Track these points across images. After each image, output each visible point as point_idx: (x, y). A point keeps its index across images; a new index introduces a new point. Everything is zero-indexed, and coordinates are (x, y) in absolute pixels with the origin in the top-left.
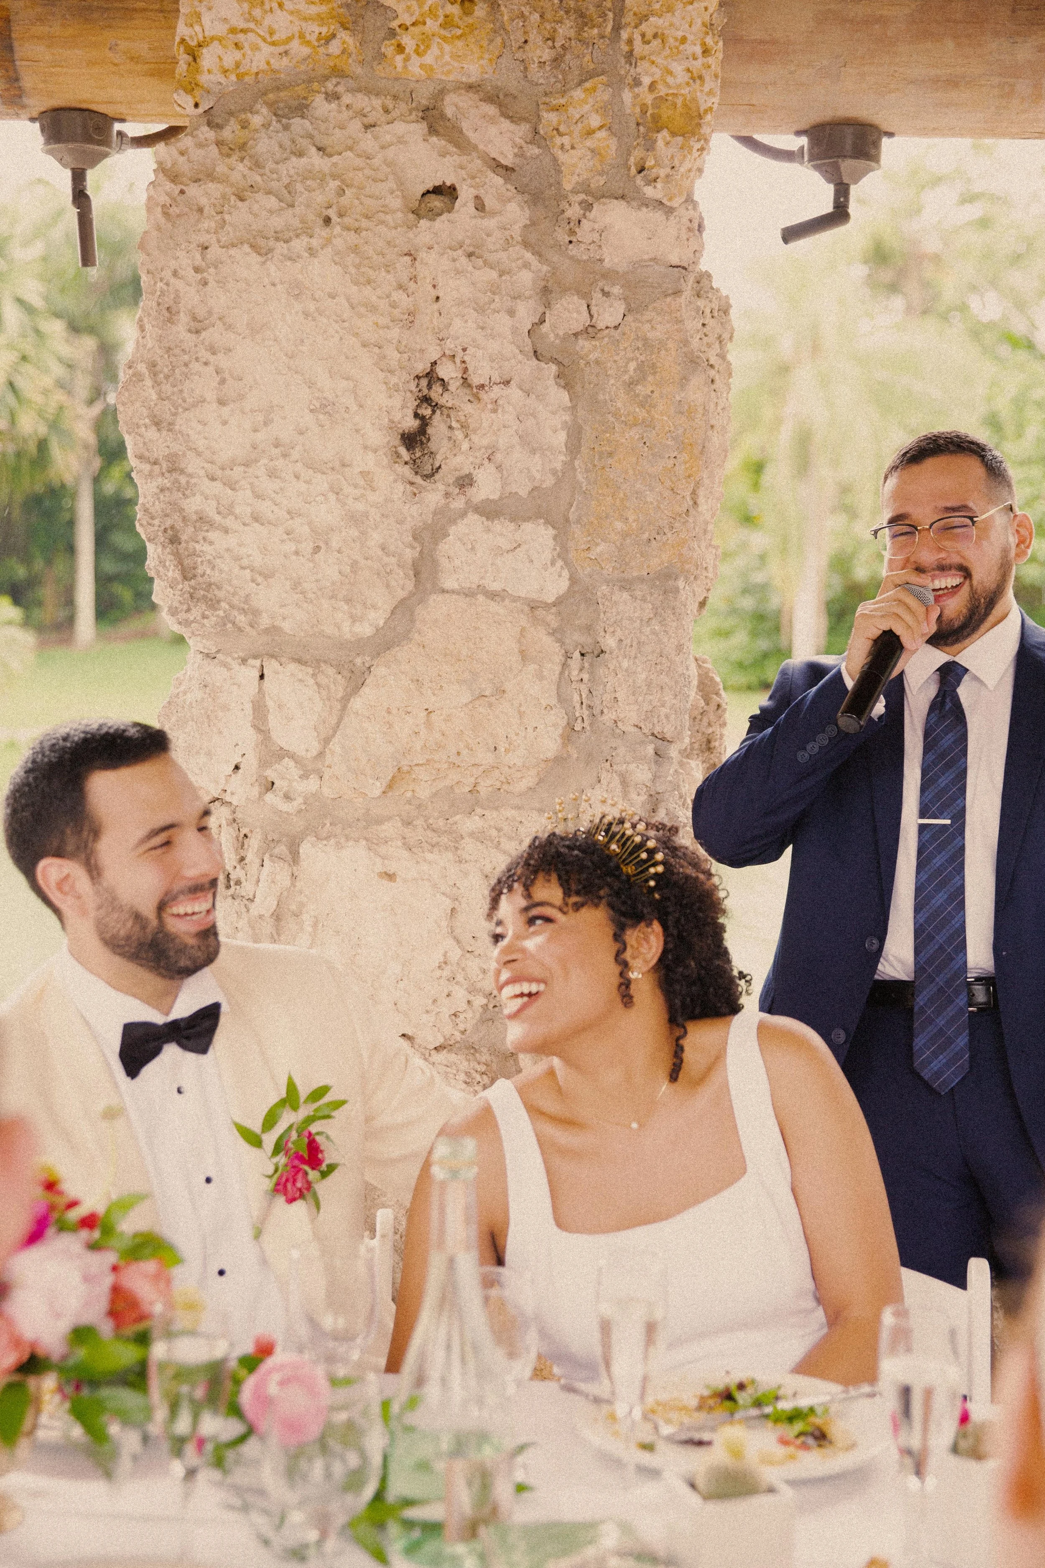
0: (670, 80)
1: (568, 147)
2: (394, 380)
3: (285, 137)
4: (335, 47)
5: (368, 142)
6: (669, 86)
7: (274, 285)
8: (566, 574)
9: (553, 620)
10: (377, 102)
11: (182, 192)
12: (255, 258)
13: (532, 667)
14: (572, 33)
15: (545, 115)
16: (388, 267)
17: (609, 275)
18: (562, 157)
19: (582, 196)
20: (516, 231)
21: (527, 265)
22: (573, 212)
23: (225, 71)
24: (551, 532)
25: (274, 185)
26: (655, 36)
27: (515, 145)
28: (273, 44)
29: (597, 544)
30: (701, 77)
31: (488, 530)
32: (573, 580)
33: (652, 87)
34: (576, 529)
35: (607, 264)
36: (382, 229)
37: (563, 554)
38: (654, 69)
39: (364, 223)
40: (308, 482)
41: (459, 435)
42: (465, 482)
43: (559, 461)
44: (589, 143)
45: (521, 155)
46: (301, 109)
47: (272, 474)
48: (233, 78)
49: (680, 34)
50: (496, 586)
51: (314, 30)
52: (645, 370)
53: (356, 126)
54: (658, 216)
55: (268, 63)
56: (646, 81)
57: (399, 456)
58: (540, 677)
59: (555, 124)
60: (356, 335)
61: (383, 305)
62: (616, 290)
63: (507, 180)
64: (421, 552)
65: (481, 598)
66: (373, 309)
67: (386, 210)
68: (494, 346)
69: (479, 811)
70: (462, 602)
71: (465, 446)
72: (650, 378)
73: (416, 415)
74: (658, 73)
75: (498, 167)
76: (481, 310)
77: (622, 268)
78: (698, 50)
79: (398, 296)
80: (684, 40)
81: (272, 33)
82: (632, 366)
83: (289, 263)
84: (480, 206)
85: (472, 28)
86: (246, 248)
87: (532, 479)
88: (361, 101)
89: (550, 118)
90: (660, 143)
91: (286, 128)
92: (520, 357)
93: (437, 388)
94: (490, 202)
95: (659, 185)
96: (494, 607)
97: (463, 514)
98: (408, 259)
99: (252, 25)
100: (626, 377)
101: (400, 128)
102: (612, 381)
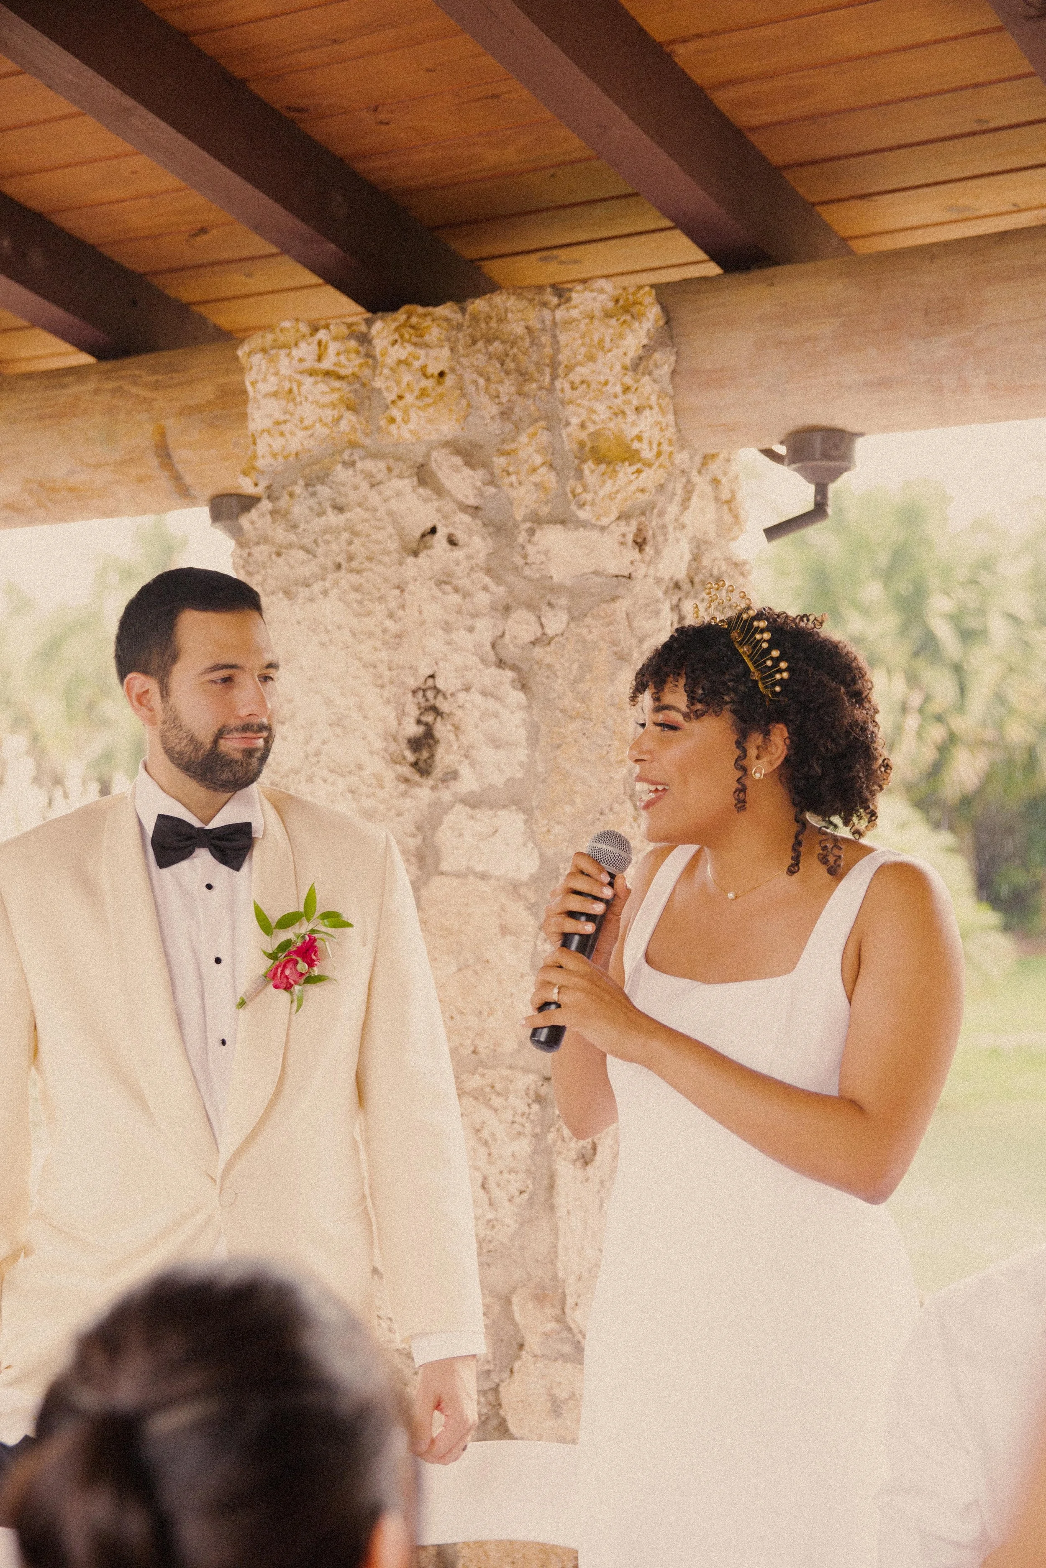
0: (595, 417)
1: (516, 484)
2: (386, 694)
3: (311, 501)
4: (344, 426)
5: (374, 498)
6: (594, 422)
7: (299, 623)
8: (536, 854)
9: (532, 896)
10: (382, 465)
11: (249, 554)
12: (286, 602)
13: (509, 939)
14: (513, 389)
15: (495, 459)
16: (381, 599)
17: (558, 589)
18: (513, 493)
19: (528, 525)
20: (481, 559)
21: (485, 588)
22: (522, 538)
23: (274, 455)
24: (521, 817)
25: (306, 540)
26: (583, 382)
27: (475, 488)
28: (306, 428)
29: (553, 827)
30: (623, 413)
31: (472, 817)
32: (543, 859)
33: (583, 426)
34: (537, 813)
35: (556, 579)
36: (381, 568)
37: (531, 835)
38: (581, 410)
39: (367, 564)
40: (333, 784)
41: (452, 737)
42: (453, 775)
43: (522, 754)
44: (535, 478)
45: (481, 494)
46: (323, 478)
47: (310, 779)
48: (280, 459)
49: (602, 378)
50: (479, 868)
51: (329, 414)
52: (586, 668)
53: (364, 486)
54: (595, 534)
55: (302, 445)
56: (575, 421)
57: (404, 758)
58: (516, 948)
59: (504, 465)
60: (360, 659)
61: (378, 632)
62: (563, 601)
63: (474, 516)
64: (424, 839)
65: (471, 878)
66: (371, 634)
67: (385, 552)
68: (458, 659)
69: (481, 1070)
70: (456, 882)
71: (455, 747)
72: (588, 677)
73: (419, 722)
74: (583, 413)
75: (465, 508)
76: (447, 627)
77: (568, 583)
78: (618, 389)
79: (389, 623)
80: (606, 383)
81: (302, 420)
82: (575, 666)
83: (309, 604)
84: (452, 541)
85: (441, 396)
86: (281, 595)
87: (501, 771)
88: (369, 465)
89: (500, 462)
90: (587, 472)
91: (313, 494)
92: (481, 666)
93: (440, 697)
94: (460, 536)
95: (588, 508)
96: (483, 886)
97: (451, 807)
98: (397, 592)
99: (288, 417)
100: (571, 677)
101: (397, 484)
102: (560, 681)
